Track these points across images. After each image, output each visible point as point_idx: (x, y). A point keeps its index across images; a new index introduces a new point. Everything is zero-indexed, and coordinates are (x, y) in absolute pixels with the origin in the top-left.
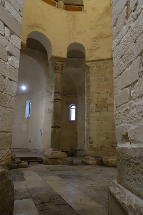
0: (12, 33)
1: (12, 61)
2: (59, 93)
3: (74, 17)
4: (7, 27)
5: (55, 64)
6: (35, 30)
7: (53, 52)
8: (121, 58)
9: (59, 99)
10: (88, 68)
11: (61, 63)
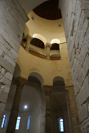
0: (6, 71)
1: (3, 88)
2: (49, 110)
3: (56, 63)
4: (3, 68)
5: (45, 90)
6: (33, 72)
7: (44, 83)
8: (77, 80)
9: (49, 115)
10: (68, 91)
11: (49, 89)
